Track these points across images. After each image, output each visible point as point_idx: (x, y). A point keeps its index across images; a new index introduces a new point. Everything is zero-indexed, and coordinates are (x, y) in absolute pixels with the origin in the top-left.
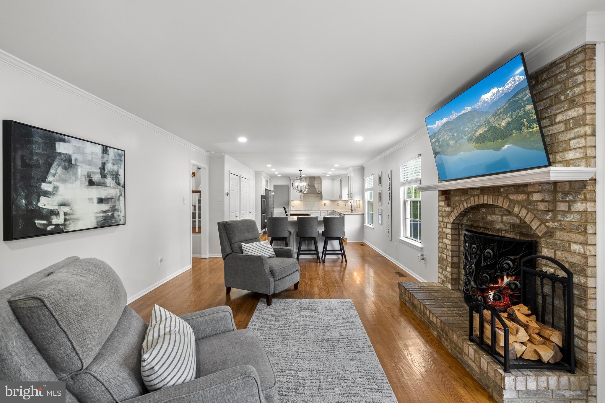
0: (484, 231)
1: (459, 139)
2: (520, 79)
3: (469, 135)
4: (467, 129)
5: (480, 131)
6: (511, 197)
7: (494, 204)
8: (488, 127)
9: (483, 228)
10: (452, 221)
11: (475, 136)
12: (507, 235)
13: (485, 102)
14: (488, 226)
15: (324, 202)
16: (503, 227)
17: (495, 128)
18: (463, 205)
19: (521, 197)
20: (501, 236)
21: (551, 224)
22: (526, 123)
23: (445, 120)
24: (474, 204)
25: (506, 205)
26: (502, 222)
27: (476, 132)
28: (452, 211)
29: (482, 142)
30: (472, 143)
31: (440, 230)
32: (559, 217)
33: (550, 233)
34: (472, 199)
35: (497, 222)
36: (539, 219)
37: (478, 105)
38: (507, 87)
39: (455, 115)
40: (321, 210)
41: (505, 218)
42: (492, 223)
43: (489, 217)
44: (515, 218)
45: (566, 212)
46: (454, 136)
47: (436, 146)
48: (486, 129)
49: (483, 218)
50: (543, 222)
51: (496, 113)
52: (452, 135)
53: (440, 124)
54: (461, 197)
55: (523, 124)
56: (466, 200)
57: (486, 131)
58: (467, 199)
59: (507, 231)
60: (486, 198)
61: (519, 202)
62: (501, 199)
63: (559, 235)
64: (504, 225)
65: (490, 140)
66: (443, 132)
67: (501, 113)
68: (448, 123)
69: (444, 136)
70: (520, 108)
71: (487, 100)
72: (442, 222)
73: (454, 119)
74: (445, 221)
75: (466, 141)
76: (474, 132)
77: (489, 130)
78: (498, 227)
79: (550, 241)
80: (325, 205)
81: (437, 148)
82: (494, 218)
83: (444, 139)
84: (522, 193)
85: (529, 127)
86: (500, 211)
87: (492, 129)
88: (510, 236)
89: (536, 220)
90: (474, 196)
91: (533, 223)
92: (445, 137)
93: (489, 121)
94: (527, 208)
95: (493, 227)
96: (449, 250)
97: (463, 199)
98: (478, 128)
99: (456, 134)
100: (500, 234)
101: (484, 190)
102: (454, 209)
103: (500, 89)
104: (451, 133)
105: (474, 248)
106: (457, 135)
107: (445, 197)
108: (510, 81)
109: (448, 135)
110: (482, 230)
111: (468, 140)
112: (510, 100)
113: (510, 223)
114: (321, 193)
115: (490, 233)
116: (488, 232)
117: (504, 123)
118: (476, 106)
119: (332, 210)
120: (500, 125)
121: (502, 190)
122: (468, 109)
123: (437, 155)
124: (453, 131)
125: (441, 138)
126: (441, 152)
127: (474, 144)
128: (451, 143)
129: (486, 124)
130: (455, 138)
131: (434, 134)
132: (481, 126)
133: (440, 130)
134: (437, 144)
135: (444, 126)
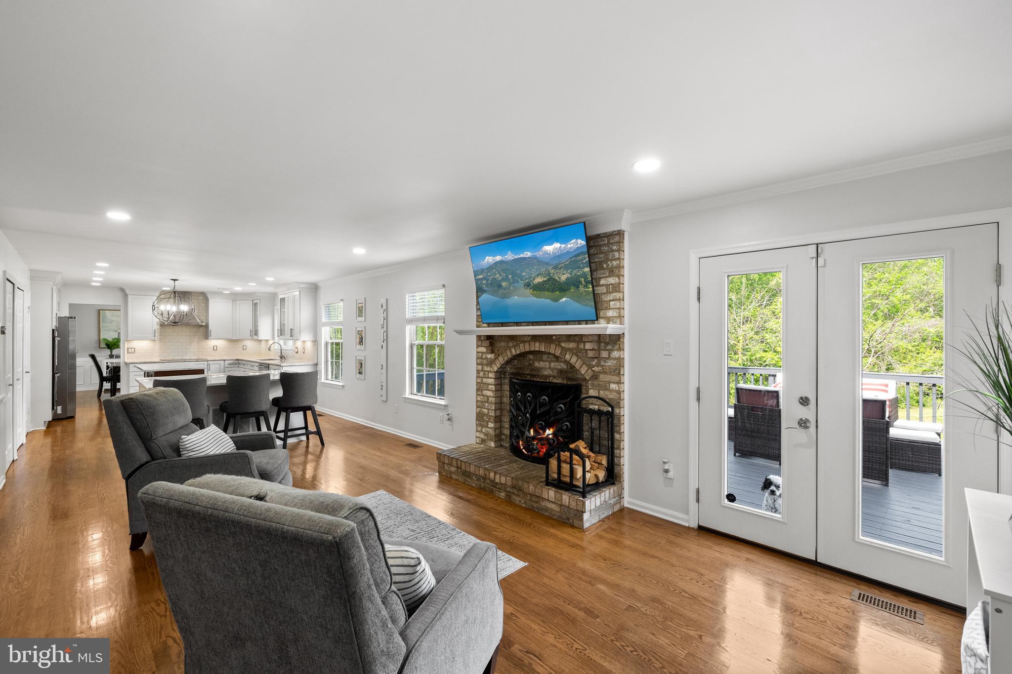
0: (531, 378)
1: (514, 282)
2: (581, 243)
3: (527, 281)
4: (524, 274)
5: (539, 280)
6: (563, 345)
7: (546, 351)
8: (548, 277)
9: (530, 375)
10: (496, 369)
11: (533, 283)
12: (555, 381)
13: (546, 253)
14: (535, 373)
15: (212, 343)
16: (551, 373)
17: (554, 279)
18: (511, 352)
19: (572, 345)
20: (549, 382)
21: (596, 369)
22: (583, 283)
23: (498, 258)
24: (524, 351)
25: (558, 353)
26: (550, 368)
27: (534, 279)
28: (496, 358)
29: (540, 291)
30: (528, 290)
31: (479, 380)
32: (602, 363)
33: (595, 377)
34: (522, 345)
35: (545, 368)
36: (586, 364)
37: (539, 254)
38: (569, 246)
39: (512, 256)
40: (209, 359)
41: (552, 364)
42: (539, 369)
43: (537, 364)
44: (562, 364)
45: (607, 358)
46: (509, 277)
47: (482, 284)
48: (545, 279)
49: (530, 365)
50: (590, 367)
51: (557, 266)
53: (491, 261)
54: (508, 343)
55: (580, 282)
56: (514, 347)
57: (546, 281)
58: (516, 345)
59: (554, 377)
60: (537, 344)
61: (570, 350)
62: (553, 347)
63: (602, 377)
64: (552, 371)
65: (548, 290)
66: (494, 271)
67: (562, 267)
68: (501, 262)
69: (495, 275)
70: (579, 268)
71: (549, 252)
72: (482, 371)
73: (510, 259)
74: (486, 370)
75: (522, 285)
76: (532, 279)
77: (549, 280)
78: (546, 373)
79: (595, 383)
80: (215, 349)
81: (484, 286)
82: (542, 364)
83: (495, 279)
84: (573, 342)
85: (586, 286)
86: (548, 358)
87: (551, 280)
88: (557, 381)
89: (584, 366)
90: (524, 342)
91: (582, 369)
92: (497, 276)
93: (549, 272)
94: (577, 356)
95: (540, 374)
96: (491, 403)
97: (511, 344)
98: (537, 275)
99: (510, 276)
100: (548, 381)
101: (535, 338)
102: (499, 356)
103: (563, 246)
104: (505, 274)
105: (529, 396)
106: (512, 277)
107: (490, 342)
108: (572, 242)
109: (501, 275)
110: (528, 378)
111: (524, 286)
112: (571, 258)
113: (557, 369)
114: (207, 326)
115: (538, 380)
116: (535, 379)
117: (563, 278)
118: (536, 254)
119: (236, 358)
120: (559, 278)
121: (554, 337)
122: (528, 254)
123: (482, 294)
124: (507, 272)
125: (491, 276)
126: (489, 291)
127: (531, 290)
128: (504, 284)
129: (545, 274)
130: (509, 280)
131: (481, 269)
132: (540, 274)
133: (491, 268)
134: (484, 282)
135: (497, 264)
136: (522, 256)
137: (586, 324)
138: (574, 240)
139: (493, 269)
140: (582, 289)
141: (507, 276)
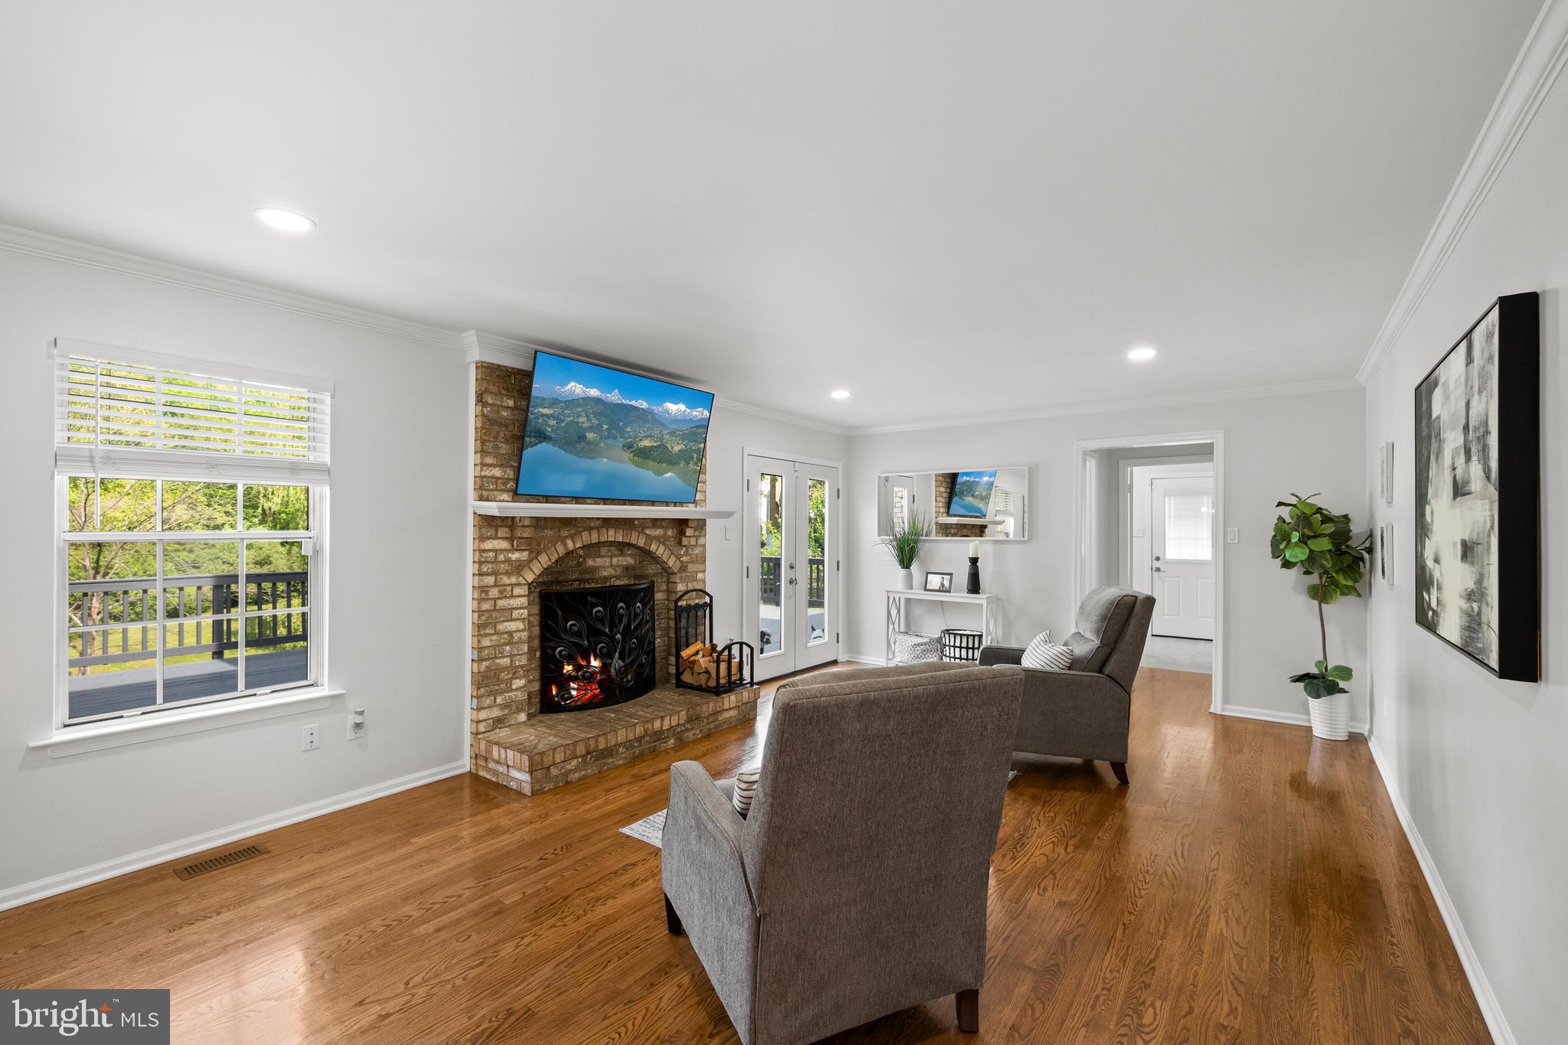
0: (580, 585)
1: (608, 437)
3: (630, 440)
4: (628, 429)
5: (647, 443)
6: (648, 532)
7: (625, 541)
8: (658, 443)
9: (578, 580)
10: (530, 577)
11: (638, 446)
12: (619, 583)
13: (667, 411)
14: (586, 576)
16: (613, 572)
17: (666, 447)
18: (565, 545)
19: (659, 532)
20: (610, 586)
21: (684, 559)
22: (695, 459)
23: (594, 392)
24: (589, 543)
25: (641, 542)
26: (611, 565)
27: (641, 440)
28: (530, 561)
29: (644, 458)
30: (628, 453)
31: (486, 606)
32: (690, 552)
33: (683, 568)
34: (585, 534)
35: (604, 567)
36: (674, 555)
37: (657, 409)
38: (694, 413)
39: (619, 398)
41: (615, 560)
42: (594, 569)
43: (590, 562)
44: (628, 558)
45: (694, 546)
46: (602, 427)
47: (549, 426)
48: (655, 444)
49: (579, 564)
50: (678, 557)
51: (674, 433)
52: (598, 425)
53: (578, 392)
54: (559, 530)
55: (692, 458)
56: (572, 537)
57: (655, 447)
58: (575, 535)
59: (617, 578)
60: (612, 532)
61: (657, 538)
62: (634, 535)
63: (691, 567)
64: (614, 570)
65: (654, 460)
66: (580, 409)
67: (679, 435)
68: (595, 400)
69: (578, 417)
70: (696, 441)
71: (670, 411)
72: (496, 585)
73: (614, 402)
74: (507, 582)
75: (621, 445)
76: (637, 439)
77: (659, 446)
78: (605, 574)
79: (684, 575)
81: (549, 429)
82: (599, 561)
83: (577, 423)
84: (659, 528)
85: (696, 464)
86: (609, 551)
87: (663, 447)
88: (622, 583)
89: (672, 557)
90: (590, 529)
91: (670, 560)
92: (581, 420)
93: (663, 436)
94: (664, 545)
95: (596, 576)
97: (565, 533)
98: (647, 437)
99: (605, 427)
100: (608, 584)
101: (607, 523)
102: (539, 553)
103: (688, 411)
104: (598, 420)
106: (608, 429)
108: (699, 409)
109: (589, 420)
110: (576, 585)
111: (624, 447)
112: (691, 428)
113: (622, 566)
115: (592, 585)
116: (587, 586)
117: (677, 448)
118: (654, 408)
120: (672, 448)
121: (636, 522)
122: (643, 404)
123: (540, 442)
124: (604, 419)
125: (569, 416)
126: (555, 440)
127: (632, 455)
128: (590, 436)
129: (657, 438)
130: (602, 432)
131: (552, 399)
132: (651, 436)
133: (572, 403)
134: (552, 422)
135: (587, 400)
136: (633, 403)
137: (675, 506)
138: (701, 409)
139: (579, 405)
140: (691, 466)
141: (600, 425)
